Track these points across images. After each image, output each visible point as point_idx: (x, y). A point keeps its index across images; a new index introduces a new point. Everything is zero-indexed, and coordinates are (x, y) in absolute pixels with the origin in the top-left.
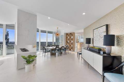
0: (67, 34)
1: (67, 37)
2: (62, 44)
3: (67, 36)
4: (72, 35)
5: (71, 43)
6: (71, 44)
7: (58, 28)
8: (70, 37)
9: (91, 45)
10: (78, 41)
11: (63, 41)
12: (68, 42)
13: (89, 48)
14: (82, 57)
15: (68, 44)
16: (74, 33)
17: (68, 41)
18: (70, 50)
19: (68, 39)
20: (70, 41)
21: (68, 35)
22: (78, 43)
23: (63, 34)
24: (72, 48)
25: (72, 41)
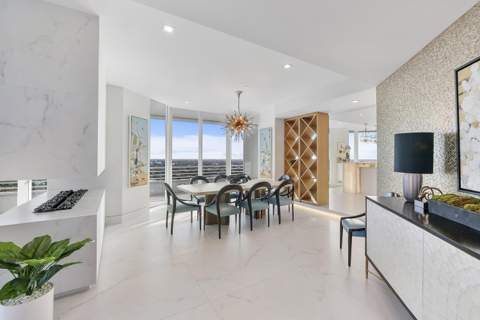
0: (289, 123)
1: (289, 138)
2: (267, 169)
3: (291, 130)
4: (314, 126)
5: (308, 167)
6: (308, 170)
7: (239, 93)
8: (306, 137)
9: (438, 182)
10: (348, 156)
11: (270, 154)
12: (293, 162)
13: (419, 206)
14: (368, 259)
15: (296, 168)
16: (324, 115)
17: (297, 158)
18: (306, 198)
19: (295, 147)
20: (306, 158)
21: (296, 129)
22: (346, 165)
23: (272, 124)
24: (314, 190)
25: (314, 157)
